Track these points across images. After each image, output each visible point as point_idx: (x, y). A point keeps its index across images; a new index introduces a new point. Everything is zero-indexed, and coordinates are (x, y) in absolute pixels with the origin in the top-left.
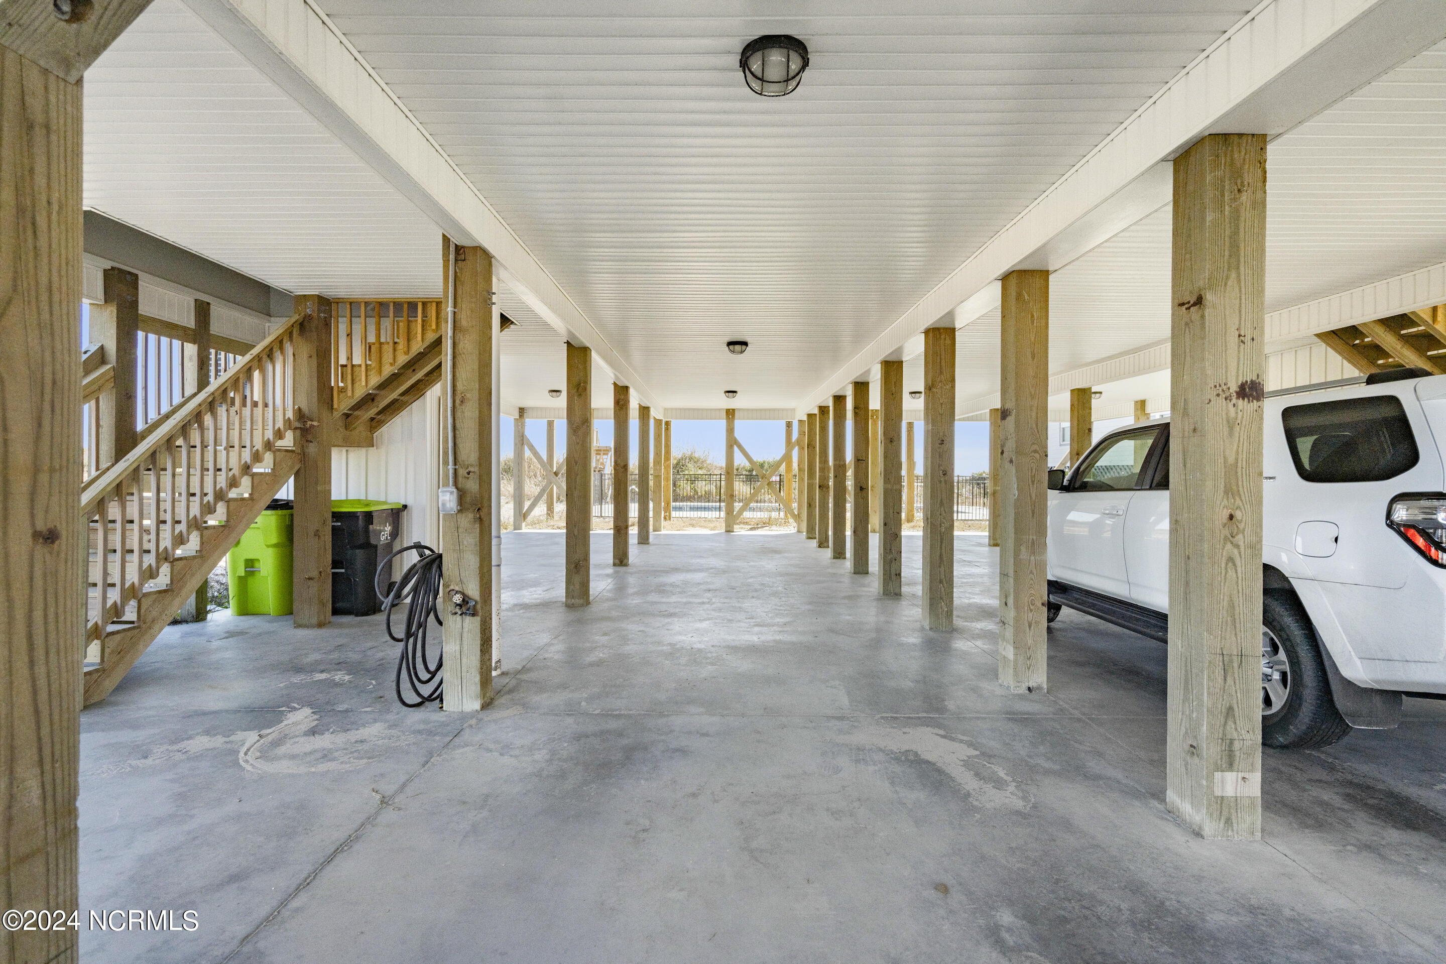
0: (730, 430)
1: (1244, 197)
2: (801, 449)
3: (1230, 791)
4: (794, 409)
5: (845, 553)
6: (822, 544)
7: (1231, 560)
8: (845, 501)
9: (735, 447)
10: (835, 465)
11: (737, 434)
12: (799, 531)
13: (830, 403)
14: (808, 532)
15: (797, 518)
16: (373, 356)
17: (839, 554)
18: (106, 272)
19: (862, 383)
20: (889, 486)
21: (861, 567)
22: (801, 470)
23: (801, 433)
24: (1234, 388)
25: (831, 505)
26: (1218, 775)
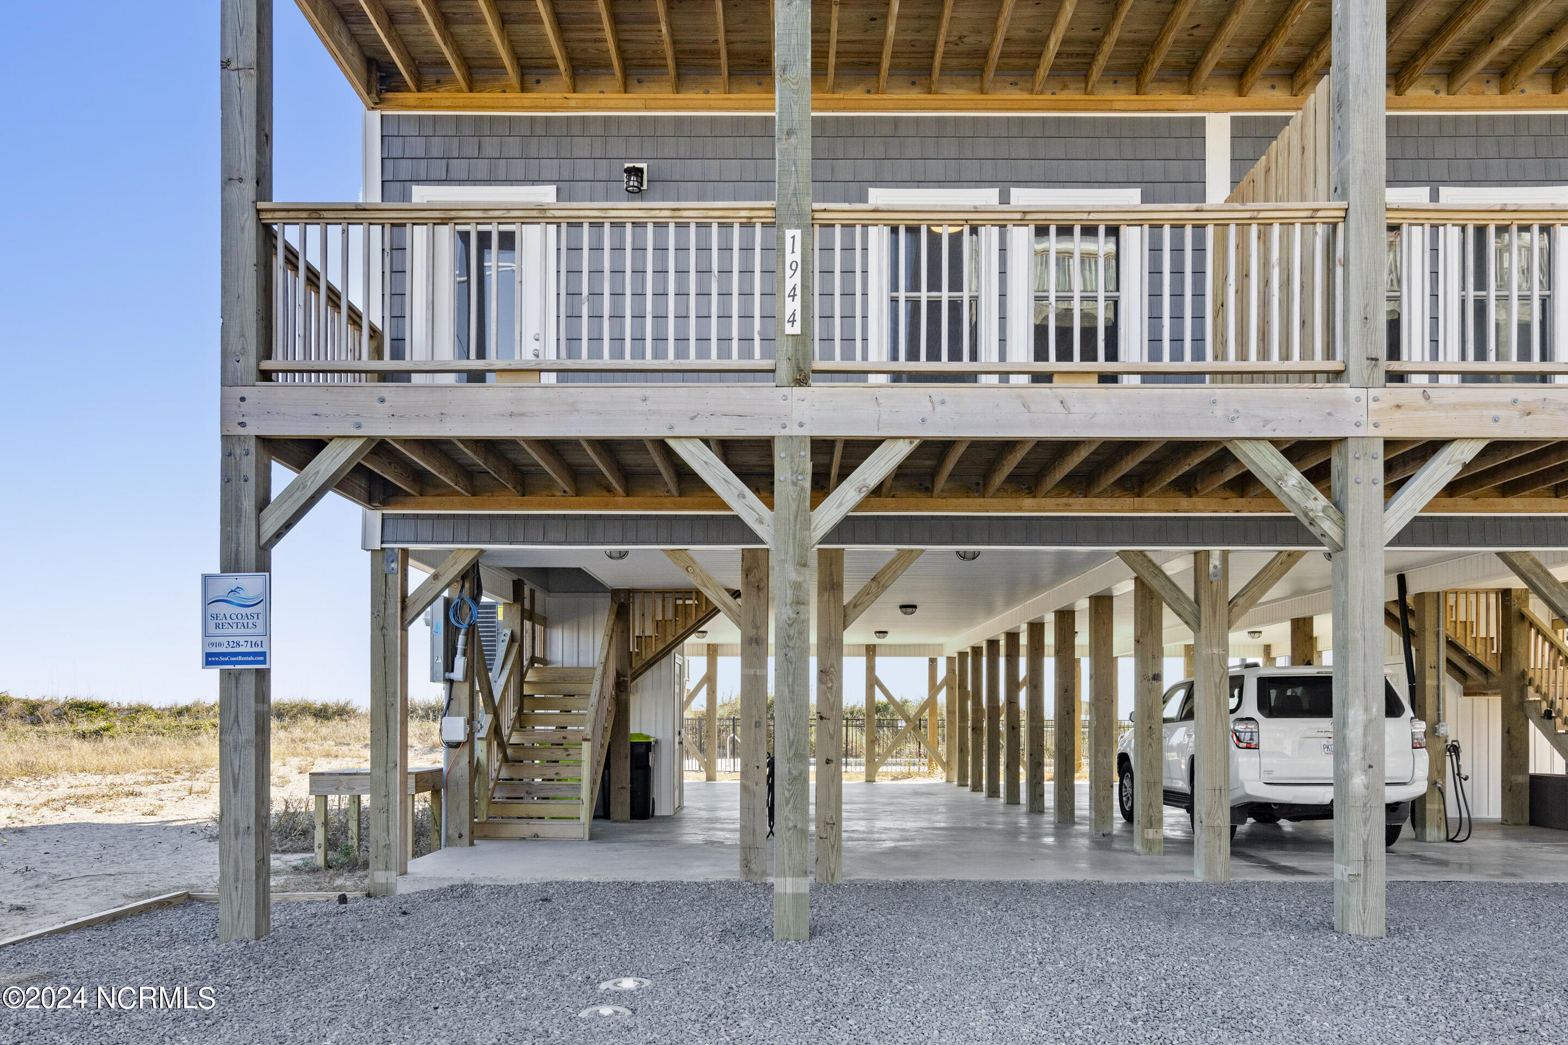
0: (871, 668)
1: (1154, 601)
2: (950, 689)
3: (1151, 837)
4: (942, 645)
5: (999, 792)
6: (976, 788)
7: (1150, 744)
8: (998, 749)
9: (876, 687)
10: (989, 707)
11: (878, 673)
12: (948, 781)
13: (984, 646)
14: (959, 779)
15: (947, 766)
16: (660, 630)
17: (993, 792)
18: (514, 581)
19: (1014, 634)
20: (1034, 724)
21: (1013, 798)
22: (950, 712)
23: (950, 670)
24: (1151, 676)
25: (985, 747)
26: (1146, 830)
